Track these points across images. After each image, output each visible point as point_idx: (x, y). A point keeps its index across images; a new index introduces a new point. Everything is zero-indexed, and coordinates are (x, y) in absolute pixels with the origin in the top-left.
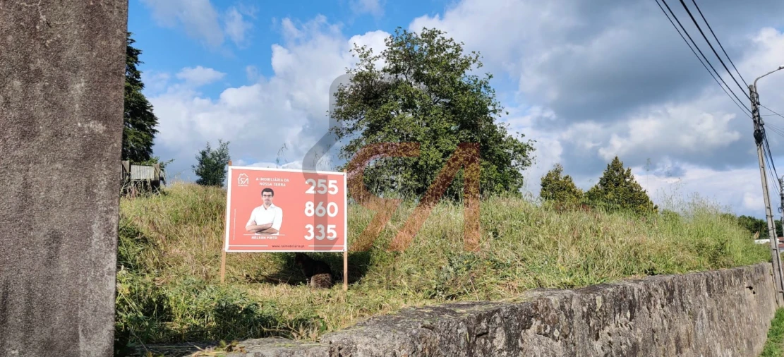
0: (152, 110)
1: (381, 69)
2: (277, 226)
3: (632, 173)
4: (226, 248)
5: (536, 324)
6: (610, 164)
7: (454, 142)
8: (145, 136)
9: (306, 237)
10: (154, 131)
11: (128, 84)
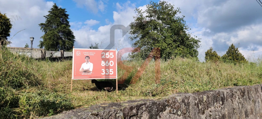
0: (73, 34)
1: (145, 16)
2: (91, 70)
3: (238, 49)
4: (73, 78)
5: (168, 109)
6: (230, 47)
7: (171, 40)
8: (71, 42)
9: (102, 74)
10: (74, 41)
11: (65, 26)
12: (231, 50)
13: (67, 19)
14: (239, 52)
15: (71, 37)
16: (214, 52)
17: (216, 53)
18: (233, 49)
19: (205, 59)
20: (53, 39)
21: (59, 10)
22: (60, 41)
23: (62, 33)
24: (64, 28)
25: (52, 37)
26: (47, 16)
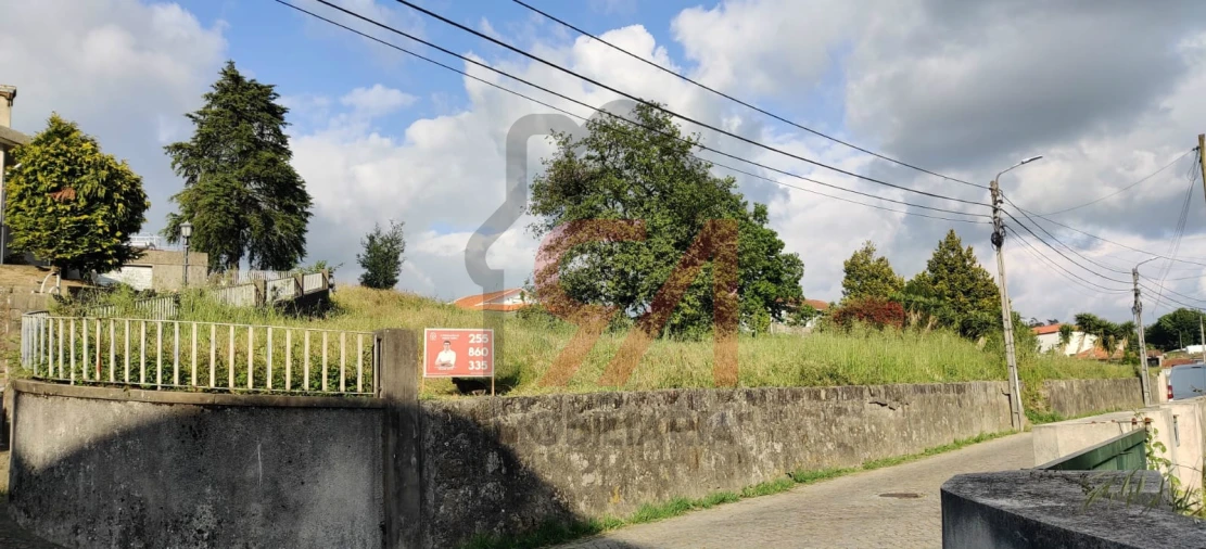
0: (304, 187)
1: (583, 157)
2: (453, 362)
3: (974, 254)
6: (943, 241)
8: (296, 221)
9: (470, 368)
10: (307, 214)
11: (273, 155)
12: (945, 253)
13: (281, 127)
14: (976, 265)
15: (295, 200)
16: (881, 260)
17: (887, 266)
18: (953, 250)
19: (844, 289)
20: (227, 210)
21: (247, 87)
22: (253, 217)
23: (259, 182)
24: (267, 165)
25: (222, 201)
26: (198, 113)
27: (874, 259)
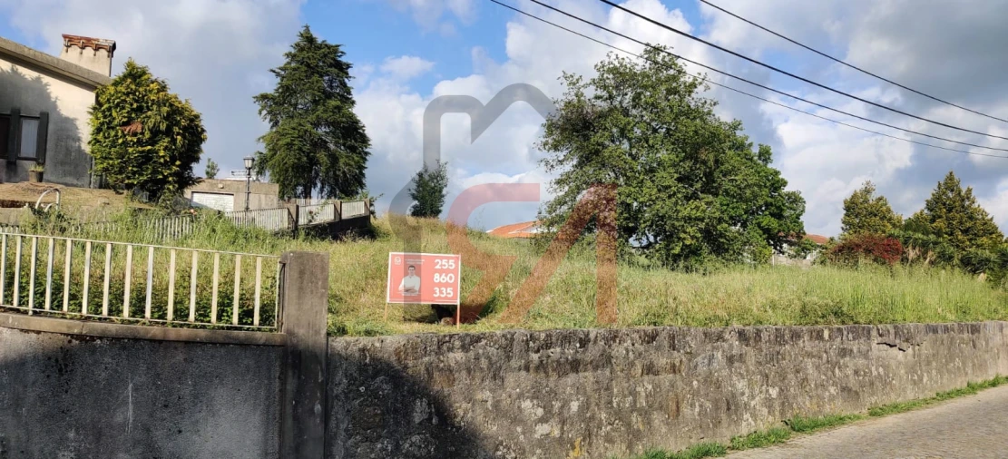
0: (364, 130)
3: (973, 194)
4: (388, 300)
6: (942, 182)
9: (435, 295)
10: (367, 153)
11: (339, 103)
12: (944, 193)
13: (346, 80)
14: (976, 205)
15: (356, 141)
16: (880, 199)
17: (886, 204)
18: (952, 191)
19: (843, 225)
20: (300, 149)
21: (319, 47)
22: (322, 156)
23: (329, 127)
24: (334, 112)
25: (296, 142)
26: (280, 69)
27: (873, 197)
